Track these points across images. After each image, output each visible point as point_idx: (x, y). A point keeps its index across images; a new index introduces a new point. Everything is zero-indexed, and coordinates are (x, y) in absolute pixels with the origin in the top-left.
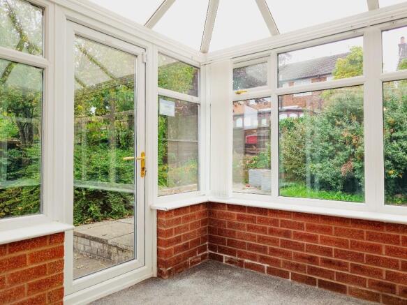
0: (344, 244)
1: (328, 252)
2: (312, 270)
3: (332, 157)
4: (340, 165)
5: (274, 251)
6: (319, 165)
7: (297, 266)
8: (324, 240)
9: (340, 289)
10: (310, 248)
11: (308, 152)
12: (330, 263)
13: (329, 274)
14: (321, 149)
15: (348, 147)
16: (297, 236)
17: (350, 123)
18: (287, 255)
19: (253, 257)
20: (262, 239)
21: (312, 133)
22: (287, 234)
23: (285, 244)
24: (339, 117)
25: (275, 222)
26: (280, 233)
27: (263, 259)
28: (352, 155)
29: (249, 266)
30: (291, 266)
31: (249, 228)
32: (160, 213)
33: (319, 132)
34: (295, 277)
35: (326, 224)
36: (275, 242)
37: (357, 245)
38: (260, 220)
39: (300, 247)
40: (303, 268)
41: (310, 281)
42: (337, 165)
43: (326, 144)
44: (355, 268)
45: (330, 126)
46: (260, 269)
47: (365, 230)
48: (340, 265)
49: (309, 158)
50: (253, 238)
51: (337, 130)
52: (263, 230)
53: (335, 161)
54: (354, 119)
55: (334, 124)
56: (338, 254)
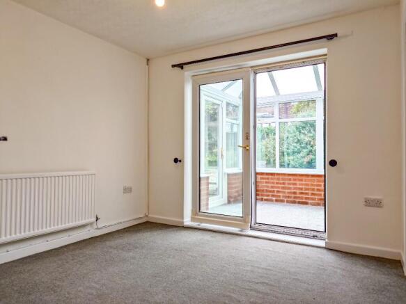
0: (308, 185)
1: (301, 189)
2: (295, 198)
3: (299, 153)
4: (304, 157)
5: (278, 192)
6: (291, 158)
7: (289, 197)
8: (300, 184)
9: (306, 203)
10: (294, 189)
11: (285, 150)
12: (302, 193)
13: (302, 198)
14: (292, 147)
15: (309, 147)
16: (289, 184)
17: (310, 132)
18: (284, 192)
19: (268, 196)
20: (272, 187)
21: (287, 138)
22: (284, 183)
23: (284, 188)
24: (303, 127)
25: (278, 179)
26: (280, 184)
27: (273, 196)
28: (311, 151)
29: (266, 200)
30: (286, 197)
31: (266, 183)
32: (228, 175)
33: (291, 137)
34: (288, 202)
35: (300, 178)
36: (278, 187)
37: (312, 185)
38: (272, 179)
39: (289, 188)
40: (290, 197)
41: (294, 202)
42: (302, 157)
43: (295, 145)
44: (312, 194)
45: (297, 133)
46: (272, 200)
47: (316, 179)
48: (306, 194)
49: (285, 153)
50: (268, 187)
51: (302, 136)
52: (273, 183)
53: (301, 155)
54: (312, 130)
55: (300, 132)
56: (306, 189)
